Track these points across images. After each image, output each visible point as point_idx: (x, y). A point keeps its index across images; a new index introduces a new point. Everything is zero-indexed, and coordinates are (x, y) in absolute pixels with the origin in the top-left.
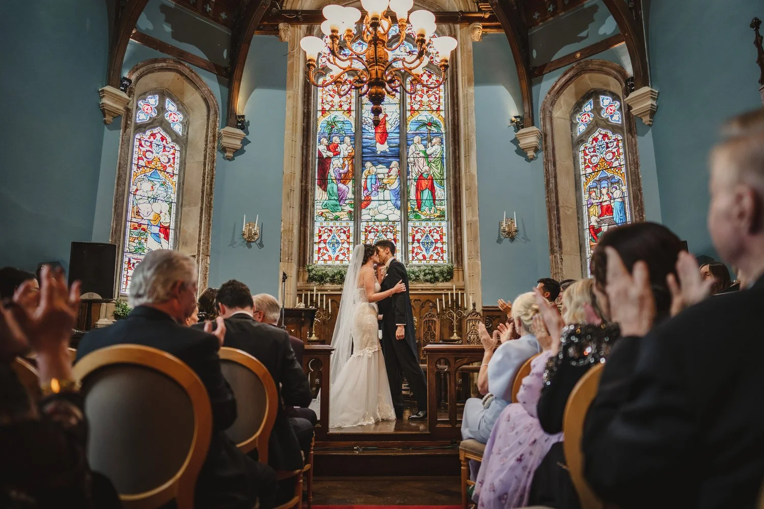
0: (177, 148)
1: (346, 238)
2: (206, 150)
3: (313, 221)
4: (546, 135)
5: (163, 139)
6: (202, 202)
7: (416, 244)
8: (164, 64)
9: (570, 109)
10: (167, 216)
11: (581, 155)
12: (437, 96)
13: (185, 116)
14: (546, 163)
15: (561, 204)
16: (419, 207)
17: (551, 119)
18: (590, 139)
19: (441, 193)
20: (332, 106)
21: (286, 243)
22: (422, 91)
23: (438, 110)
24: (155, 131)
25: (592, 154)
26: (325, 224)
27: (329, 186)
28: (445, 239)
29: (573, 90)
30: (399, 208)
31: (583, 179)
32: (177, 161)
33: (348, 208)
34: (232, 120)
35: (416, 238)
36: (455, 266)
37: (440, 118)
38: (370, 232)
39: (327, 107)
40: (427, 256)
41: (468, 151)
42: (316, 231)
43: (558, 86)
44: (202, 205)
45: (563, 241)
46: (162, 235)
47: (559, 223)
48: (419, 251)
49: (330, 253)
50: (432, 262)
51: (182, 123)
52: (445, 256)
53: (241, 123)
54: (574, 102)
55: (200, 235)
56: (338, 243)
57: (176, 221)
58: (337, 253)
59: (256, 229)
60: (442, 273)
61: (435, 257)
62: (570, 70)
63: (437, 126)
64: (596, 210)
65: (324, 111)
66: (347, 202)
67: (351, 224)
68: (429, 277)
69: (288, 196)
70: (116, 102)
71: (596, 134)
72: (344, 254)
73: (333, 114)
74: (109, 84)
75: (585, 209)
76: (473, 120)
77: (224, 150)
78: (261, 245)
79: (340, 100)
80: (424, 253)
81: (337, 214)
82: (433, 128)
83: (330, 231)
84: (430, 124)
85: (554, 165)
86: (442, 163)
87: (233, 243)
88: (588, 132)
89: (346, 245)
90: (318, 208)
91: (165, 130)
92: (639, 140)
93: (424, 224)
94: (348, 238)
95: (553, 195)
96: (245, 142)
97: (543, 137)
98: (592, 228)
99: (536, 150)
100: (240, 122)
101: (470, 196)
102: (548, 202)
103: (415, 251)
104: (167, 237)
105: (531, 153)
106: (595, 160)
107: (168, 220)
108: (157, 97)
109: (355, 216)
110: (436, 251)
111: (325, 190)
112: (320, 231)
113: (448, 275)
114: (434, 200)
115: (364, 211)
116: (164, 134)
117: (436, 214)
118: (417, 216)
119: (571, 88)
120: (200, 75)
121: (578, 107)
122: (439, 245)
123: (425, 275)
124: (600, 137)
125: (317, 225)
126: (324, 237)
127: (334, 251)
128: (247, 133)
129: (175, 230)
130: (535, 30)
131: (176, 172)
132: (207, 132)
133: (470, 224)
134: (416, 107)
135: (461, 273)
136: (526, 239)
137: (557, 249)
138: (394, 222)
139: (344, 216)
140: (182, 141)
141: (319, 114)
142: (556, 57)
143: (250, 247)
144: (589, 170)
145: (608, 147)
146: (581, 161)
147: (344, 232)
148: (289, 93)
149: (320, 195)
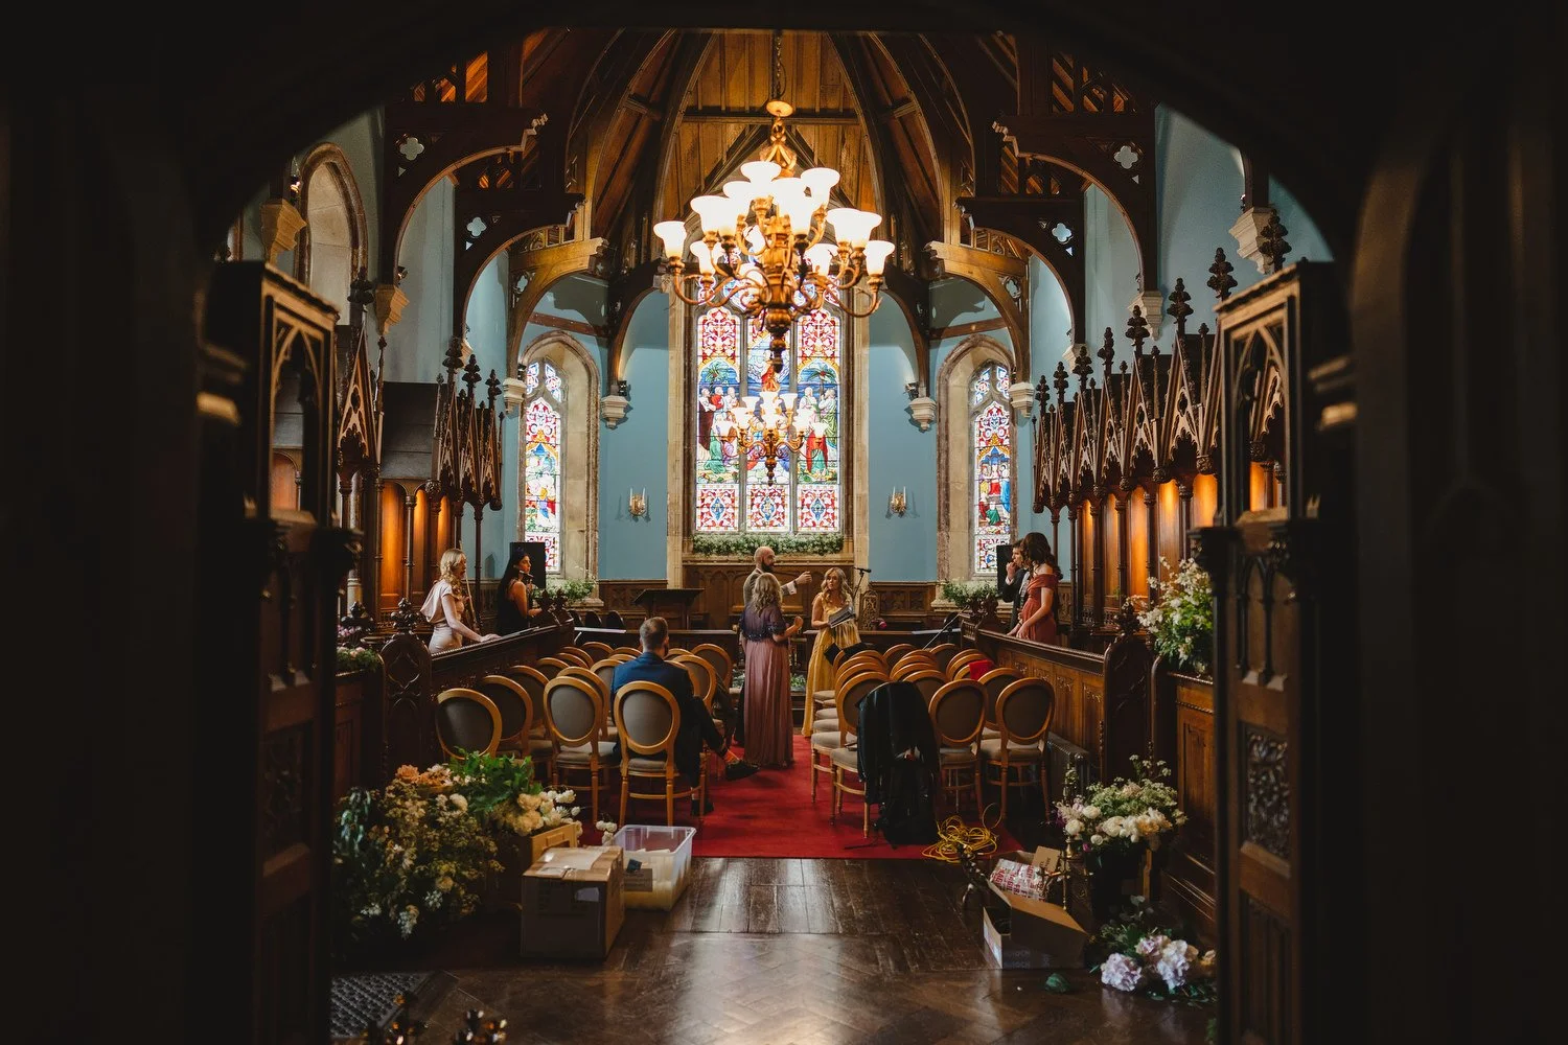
0: (558, 416)
1: (730, 502)
2: (589, 421)
3: (696, 483)
4: (940, 407)
5: (545, 408)
6: (589, 475)
7: (805, 510)
8: (550, 339)
9: (969, 377)
10: (553, 489)
11: (977, 426)
12: (832, 340)
13: (564, 381)
14: (939, 438)
15: (951, 479)
16: (810, 469)
17: (947, 389)
18: (986, 411)
19: (834, 453)
20: (714, 351)
21: (673, 517)
22: (816, 334)
23: (833, 356)
24: (537, 402)
25: (988, 427)
26: (708, 487)
27: (712, 444)
28: (837, 504)
29: (971, 359)
30: (788, 470)
31: (977, 452)
32: (559, 430)
33: (733, 469)
34: (614, 387)
35: (805, 503)
36: (845, 537)
37: (835, 366)
38: (756, 496)
39: (708, 352)
40: (817, 523)
41: (860, 419)
42: (699, 495)
43: (953, 356)
44: (589, 479)
45: (952, 519)
46: (549, 510)
47: (948, 499)
48: (809, 517)
49: (714, 518)
50: (823, 529)
51: (561, 388)
52: (837, 522)
53: (624, 390)
54: (972, 370)
55: (588, 509)
56: (722, 507)
57: (561, 494)
58: (721, 519)
59: (642, 503)
60: (831, 543)
61: (826, 523)
62: (966, 341)
63: (831, 376)
64: (986, 487)
65: (705, 357)
66: (731, 462)
67: (736, 486)
68: (817, 548)
69: (674, 467)
70: (516, 393)
71: (991, 407)
72: (729, 520)
73: (715, 360)
74: (509, 376)
75: (977, 483)
76: (866, 385)
77: (607, 419)
78: (648, 518)
79: (722, 343)
80: (814, 519)
81: (721, 475)
82: (826, 379)
83: (714, 494)
84: (823, 374)
85: (947, 438)
86: (836, 418)
87: (619, 517)
88: (984, 404)
89: (731, 510)
90: (700, 470)
91: (547, 400)
92: (1018, 429)
93: (815, 486)
94: (733, 502)
95: (943, 471)
96: (628, 409)
97: (938, 408)
98: (981, 504)
99: (930, 421)
100: (622, 389)
101: (860, 467)
102: (939, 477)
103: (805, 516)
104: (554, 512)
105: (924, 425)
106: (989, 434)
107: (554, 494)
108: (537, 364)
109: (740, 478)
110: (827, 517)
111: (707, 448)
112: (703, 494)
113: (838, 546)
114: (826, 461)
115: (750, 473)
116: (545, 403)
117: (828, 477)
118: (807, 479)
119: (968, 358)
120: (581, 342)
121: (977, 373)
122: (830, 510)
123: (814, 546)
124: (995, 411)
125: (700, 488)
126: (707, 500)
127: (718, 517)
128: (629, 399)
129: (561, 503)
130: (936, 286)
131: (558, 442)
132: (589, 400)
133: (860, 498)
134: (808, 353)
135: (850, 544)
136: (916, 515)
137: (943, 526)
138: (782, 485)
139: (729, 478)
140: (562, 409)
141: (700, 360)
142: (953, 323)
143: (637, 520)
144: (983, 444)
145: (1001, 423)
146: (976, 432)
147: (729, 496)
148: (672, 353)
149: (701, 454)
